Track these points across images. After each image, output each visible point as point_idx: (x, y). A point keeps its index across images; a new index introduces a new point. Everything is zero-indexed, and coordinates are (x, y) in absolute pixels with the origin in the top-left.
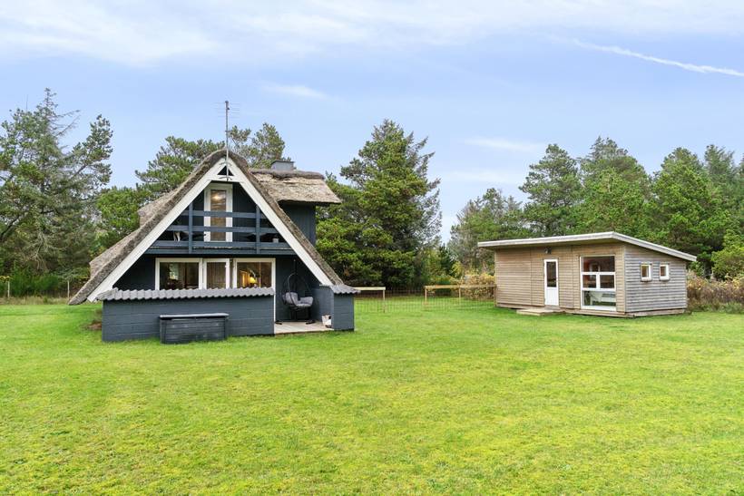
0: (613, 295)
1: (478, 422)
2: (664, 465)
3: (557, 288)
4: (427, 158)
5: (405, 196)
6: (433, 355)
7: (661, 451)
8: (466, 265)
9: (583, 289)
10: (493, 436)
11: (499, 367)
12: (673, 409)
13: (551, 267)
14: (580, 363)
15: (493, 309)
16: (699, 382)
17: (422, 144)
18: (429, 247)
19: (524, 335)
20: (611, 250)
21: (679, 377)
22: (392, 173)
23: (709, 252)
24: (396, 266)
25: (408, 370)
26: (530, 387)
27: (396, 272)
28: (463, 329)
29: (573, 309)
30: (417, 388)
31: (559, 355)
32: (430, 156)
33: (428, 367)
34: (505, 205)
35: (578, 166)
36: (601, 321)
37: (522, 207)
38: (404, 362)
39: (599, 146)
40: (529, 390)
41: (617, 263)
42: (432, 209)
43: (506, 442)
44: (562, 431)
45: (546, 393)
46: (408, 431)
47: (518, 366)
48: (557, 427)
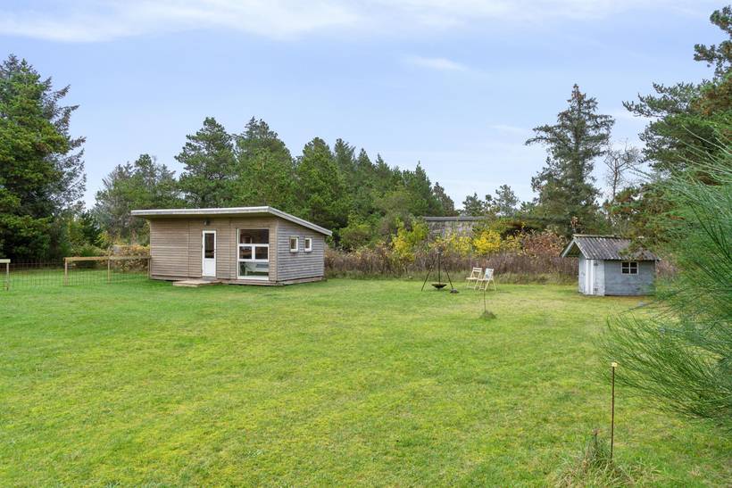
0: (266, 266)
1: (150, 416)
2: (341, 428)
3: (215, 259)
4: (69, 111)
5: (39, 152)
6: (80, 338)
7: (335, 414)
8: (113, 235)
9: (239, 260)
10: (170, 432)
11: (162, 346)
12: (334, 370)
13: (210, 238)
14: (245, 333)
15: (147, 282)
16: (347, 342)
17: (63, 93)
18: (68, 213)
19: (184, 308)
20: (266, 224)
21: (331, 338)
22: (21, 122)
23: (338, 228)
24: (24, 234)
25: (48, 361)
26: (200, 365)
27: (25, 241)
28: (115, 306)
29: (229, 279)
30: (64, 385)
31: (224, 327)
32: (74, 108)
33: (75, 355)
34: (158, 174)
35: (234, 142)
36: (255, 290)
37: (177, 177)
38: (41, 351)
39: (253, 125)
40: (199, 368)
41: (272, 236)
42: (74, 170)
43: (187, 437)
44: (244, 410)
45: (217, 370)
46: (57, 446)
47: (183, 343)
48: (237, 406)
